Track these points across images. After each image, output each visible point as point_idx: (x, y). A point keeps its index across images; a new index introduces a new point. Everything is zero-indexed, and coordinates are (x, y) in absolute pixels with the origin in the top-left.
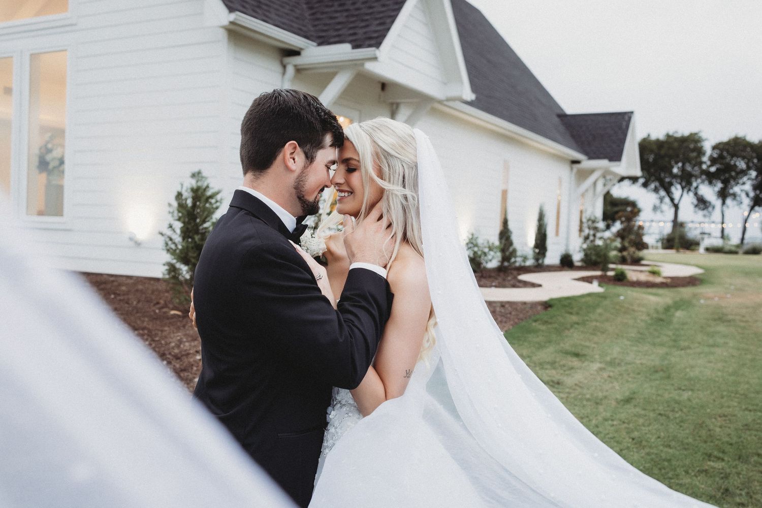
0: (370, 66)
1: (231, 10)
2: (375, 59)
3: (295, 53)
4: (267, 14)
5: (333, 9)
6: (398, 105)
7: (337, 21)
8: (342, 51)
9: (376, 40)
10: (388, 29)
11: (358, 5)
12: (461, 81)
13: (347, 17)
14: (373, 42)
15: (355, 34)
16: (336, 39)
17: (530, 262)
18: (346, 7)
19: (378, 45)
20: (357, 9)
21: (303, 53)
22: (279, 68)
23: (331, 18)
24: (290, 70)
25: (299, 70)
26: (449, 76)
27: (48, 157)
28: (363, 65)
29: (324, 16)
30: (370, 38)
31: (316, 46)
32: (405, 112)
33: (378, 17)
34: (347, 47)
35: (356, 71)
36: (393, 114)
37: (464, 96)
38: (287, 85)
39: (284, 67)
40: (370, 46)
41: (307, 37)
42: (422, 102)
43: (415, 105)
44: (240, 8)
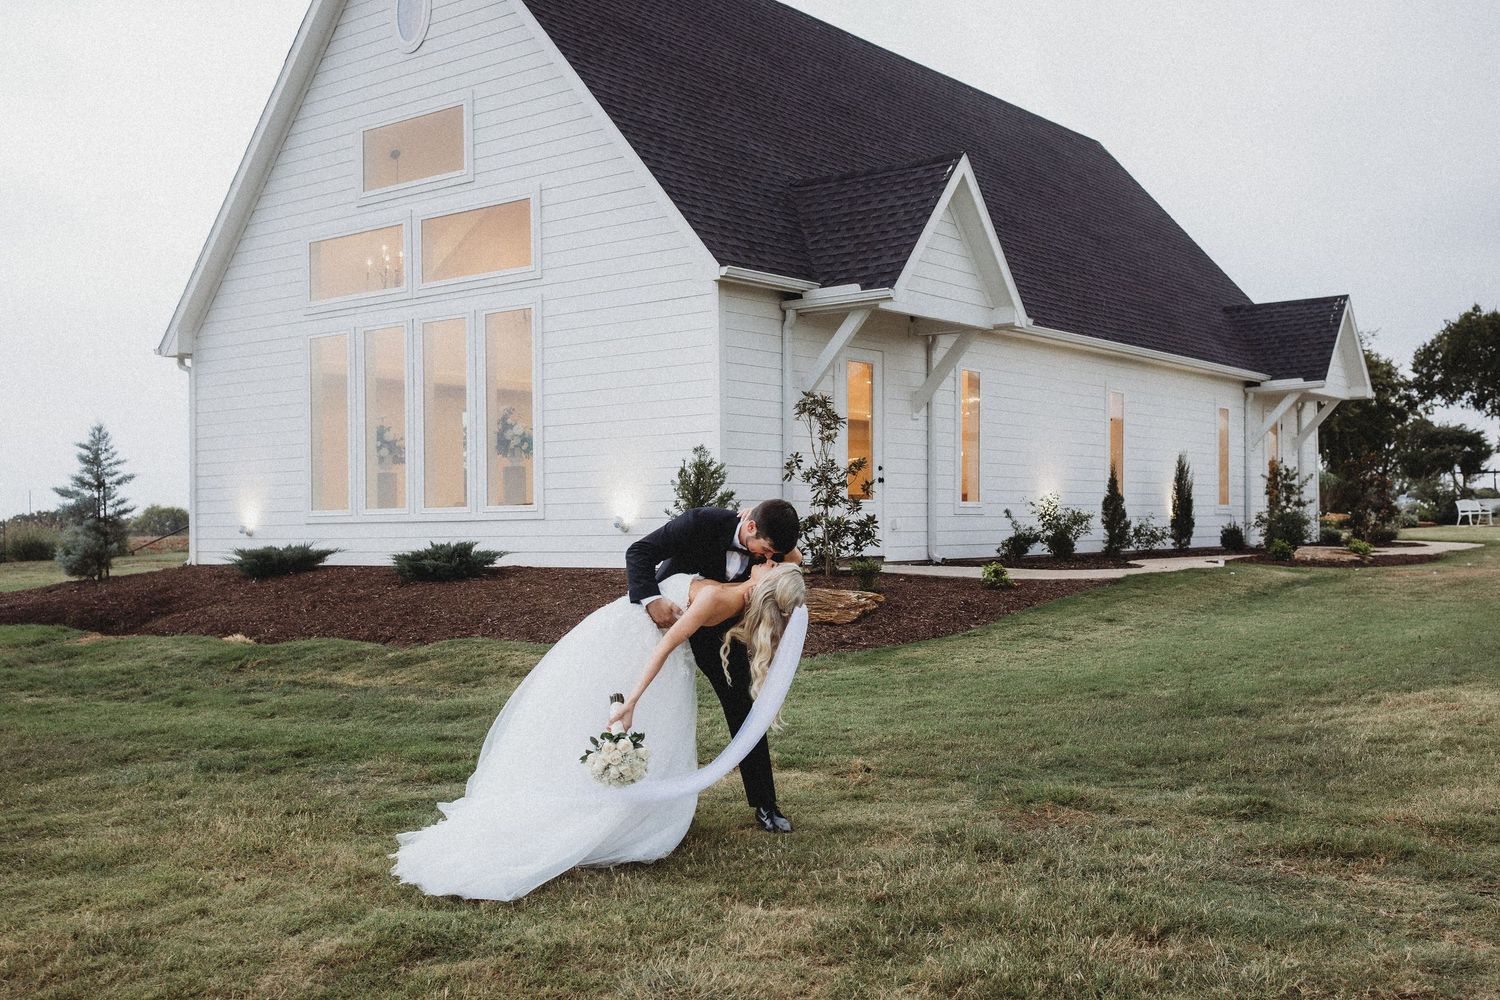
0: (884, 306)
1: (722, 263)
2: (890, 298)
3: (797, 296)
5: (839, 235)
6: (934, 338)
7: (845, 251)
8: (849, 292)
9: (888, 276)
10: (905, 262)
11: (869, 230)
12: (1011, 303)
13: (856, 245)
14: (885, 278)
15: (867, 268)
16: (844, 276)
17: (1169, 544)
18: (855, 233)
19: (891, 284)
20: (869, 235)
21: (804, 295)
22: (778, 315)
23: (837, 247)
24: (791, 314)
25: (802, 315)
26: (998, 299)
27: (508, 435)
28: (878, 305)
29: (827, 245)
30: (883, 274)
31: (820, 287)
32: (945, 344)
33: (893, 245)
34: (855, 288)
35: (869, 313)
36: (929, 349)
37: (1017, 324)
38: (788, 335)
39: (784, 312)
40: (882, 285)
41: (808, 276)
42: (964, 333)
43: (958, 335)
44: (732, 258)
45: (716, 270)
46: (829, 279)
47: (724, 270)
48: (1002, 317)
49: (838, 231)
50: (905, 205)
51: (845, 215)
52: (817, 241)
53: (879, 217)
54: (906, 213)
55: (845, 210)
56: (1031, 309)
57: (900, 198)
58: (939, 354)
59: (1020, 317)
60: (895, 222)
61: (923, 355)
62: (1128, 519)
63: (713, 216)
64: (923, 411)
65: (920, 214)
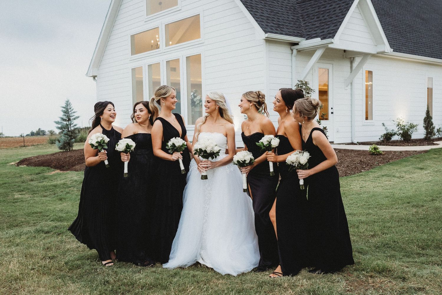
0: (330, 46)
1: (266, 32)
2: (332, 43)
3: (297, 44)
4: (282, 29)
5: (314, 20)
6: (354, 58)
7: (316, 26)
8: (317, 41)
9: (332, 34)
10: (339, 28)
11: (325, 17)
12: (384, 43)
13: (320, 23)
14: (331, 35)
15: (323, 32)
16: (315, 35)
18: (320, 19)
19: (333, 37)
20: (325, 19)
21: (299, 44)
22: (290, 52)
23: (313, 25)
24: (295, 51)
25: (299, 51)
26: (377, 41)
27: (195, 99)
28: (328, 45)
29: (309, 24)
30: (330, 33)
31: (306, 40)
32: (358, 60)
33: (334, 22)
34: (319, 39)
35: (325, 49)
36: (352, 63)
37: (386, 51)
38: (294, 58)
39: (292, 50)
40: (330, 37)
41: (301, 36)
42: (365, 55)
43: (362, 57)
44: (270, 30)
45: (264, 35)
46: (309, 37)
47: (267, 35)
48: (380, 49)
49: (314, 18)
50: (339, 7)
51: (316, 12)
52: (306, 23)
53: (330, 12)
54: (340, 10)
55: (316, 11)
56: (392, 46)
57: (338, 4)
58: (355, 64)
59: (387, 48)
60: (335, 14)
61: (349, 65)
62: (434, 126)
63: (264, 15)
64: (349, 87)
65: (345, 10)
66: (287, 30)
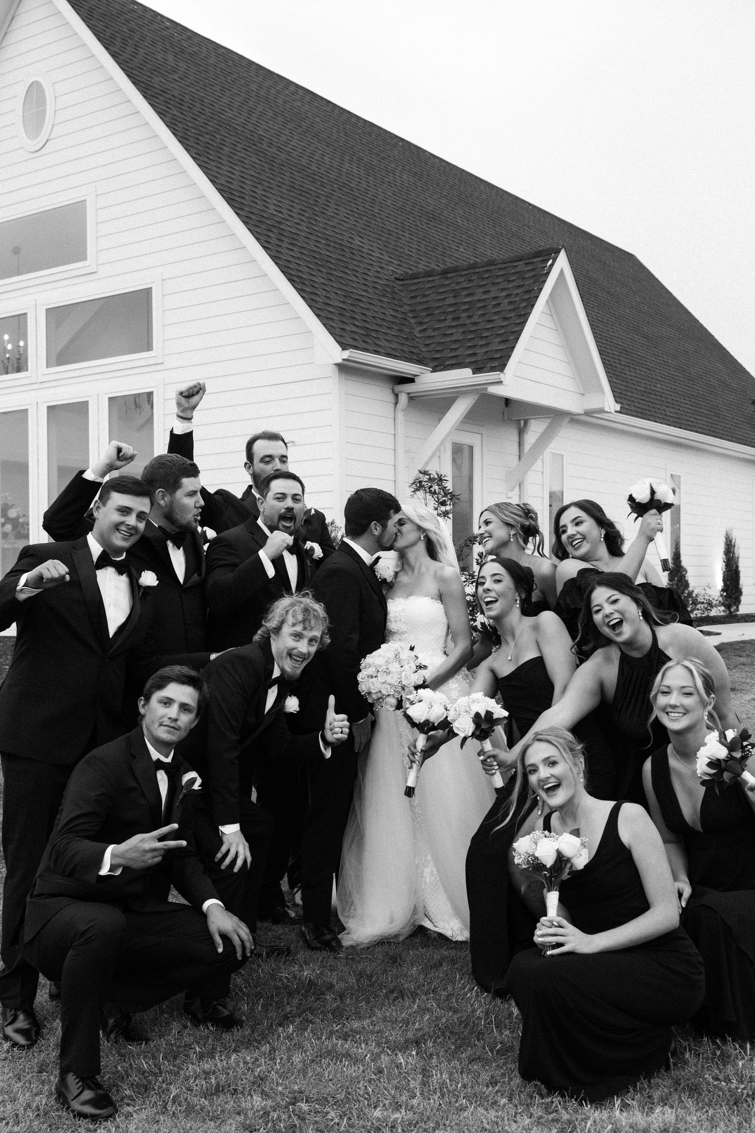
0: (493, 390)
1: (344, 347)
2: (500, 382)
3: (408, 380)
4: (377, 342)
5: (446, 324)
6: (526, 422)
7: (454, 338)
8: (462, 376)
9: (499, 362)
10: (513, 347)
11: (475, 319)
12: (603, 391)
13: (464, 332)
14: (495, 364)
15: (475, 354)
16: (453, 362)
17: (718, 611)
18: (461, 321)
19: (502, 368)
20: (475, 324)
21: (417, 379)
22: (391, 398)
23: (445, 335)
24: (403, 398)
25: (411, 398)
26: (586, 386)
28: (487, 389)
29: (435, 333)
30: (492, 359)
31: (432, 372)
32: (536, 429)
33: (500, 332)
34: (467, 372)
35: (476, 397)
36: (521, 432)
37: (607, 409)
38: (400, 416)
39: (396, 396)
40: (493, 369)
41: (420, 362)
42: (555, 416)
43: (549, 421)
44: (351, 342)
45: (338, 354)
46: (439, 365)
47: (346, 354)
48: (593, 403)
49: (445, 320)
50: (509, 295)
51: (450, 305)
52: (425, 330)
53: (485, 307)
54: (510, 303)
55: (448, 302)
56: (618, 396)
57: (503, 290)
58: (531, 438)
59: (610, 404)
60: (500, 312)
61: (516, 438)
62: (691, 589)
63: (331, 303)
64: (517, 490)
65: (524, 304)
66: (387, 344)
